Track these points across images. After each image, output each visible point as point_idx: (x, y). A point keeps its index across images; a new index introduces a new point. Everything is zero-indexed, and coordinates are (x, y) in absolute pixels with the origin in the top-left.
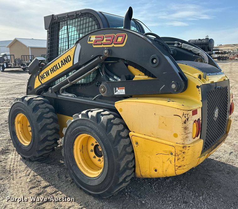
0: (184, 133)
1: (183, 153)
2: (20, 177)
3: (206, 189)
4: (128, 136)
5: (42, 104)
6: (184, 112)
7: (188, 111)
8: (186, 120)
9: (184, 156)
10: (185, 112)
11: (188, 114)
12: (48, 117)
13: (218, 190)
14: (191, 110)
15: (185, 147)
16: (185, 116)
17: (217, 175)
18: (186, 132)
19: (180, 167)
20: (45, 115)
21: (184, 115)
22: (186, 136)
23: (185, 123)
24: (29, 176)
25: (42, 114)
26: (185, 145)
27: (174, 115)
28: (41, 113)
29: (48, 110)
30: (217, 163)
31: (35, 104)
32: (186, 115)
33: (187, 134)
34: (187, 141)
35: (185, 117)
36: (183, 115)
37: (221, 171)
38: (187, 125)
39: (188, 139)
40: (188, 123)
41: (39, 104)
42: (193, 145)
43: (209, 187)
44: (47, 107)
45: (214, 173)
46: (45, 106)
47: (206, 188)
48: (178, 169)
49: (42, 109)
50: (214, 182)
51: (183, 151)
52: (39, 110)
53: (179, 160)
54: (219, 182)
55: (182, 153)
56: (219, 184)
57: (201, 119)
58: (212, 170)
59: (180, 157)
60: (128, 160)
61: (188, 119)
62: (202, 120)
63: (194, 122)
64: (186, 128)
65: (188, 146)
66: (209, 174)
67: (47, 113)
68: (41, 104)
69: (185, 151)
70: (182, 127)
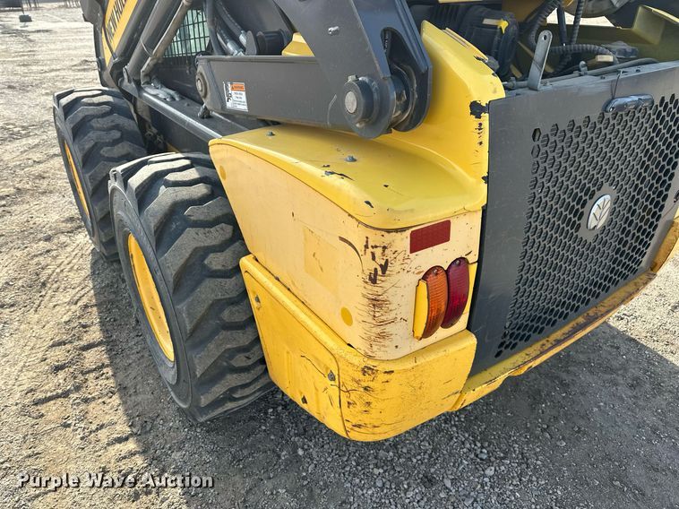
0: (370, 319)
1: (366, 389)
2: (54, 306)
3: (526, 437)
4: (237, 269)
5: (104, 115)
6: (370, 233)
7: (389, 231)
8: (376, 269)
9: (367, 398)
10: (375, 238)
11: (384, 248)
12: (116, 156)
13: (566, 449)
14: (402, 230)
15: (370, 372)
16: (373, 254)
17: (589, 384)
18: (377, 314)
19: (359, 426)
20: (105, 149)
21: (370, 250)
22: (379, 330)
23: (373, 280)
24: (76, 303)
25: (97, 146)
26: (371, 363)
27: (342, 239)
28: (92, 143)
29: (117, 134)
30: (614, 337)
31: (81, 115)
32: (378, 252)
33: (382, 323)
34: (383, 349)
35: (374, 258)
36: (366, 247)
37: (611, 370)
38: (380, 291)
39: (387, 342)
40: (385, 283)
41: (94, 116)
42: (409, 364)
43: (538, 431)
44: (117, 127)
45: (585, 377)
46: (110, 124)
47: (528, 430)
48: (352, 429)
49: (99, 133)
50: (566, 414)
51: (365, 384)
52: (90, 134)
53: (351, 406)
54: (585, 417)
55: (362, 390)
56: (582, 422)
57: (473, 258)
58: (582, 363)
59: (353, 397)
60: (229, 346)
61: (384, 268)
62: (479, 262)
63: (424, 278)
64: (376, 303)
65: (382, 367)
66: (564, 376)
67: (115, 142)
68: (98, 117)
69: (371, 384)
70: (364, 296)
